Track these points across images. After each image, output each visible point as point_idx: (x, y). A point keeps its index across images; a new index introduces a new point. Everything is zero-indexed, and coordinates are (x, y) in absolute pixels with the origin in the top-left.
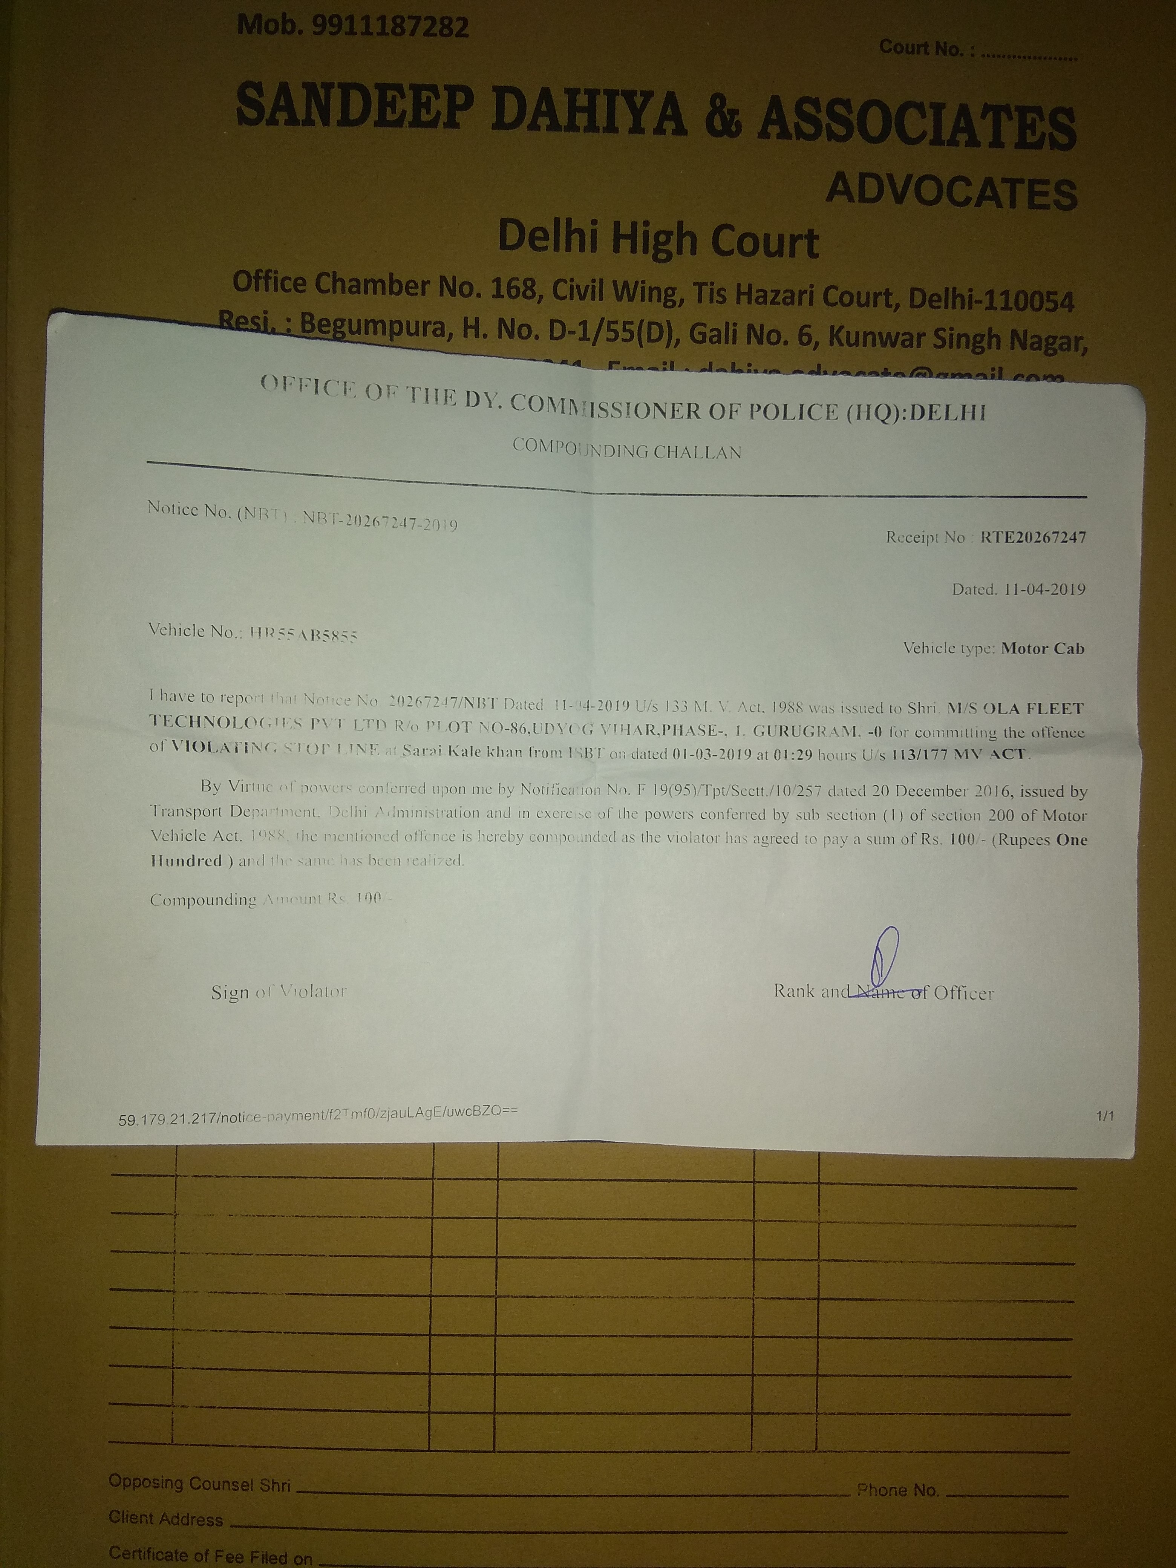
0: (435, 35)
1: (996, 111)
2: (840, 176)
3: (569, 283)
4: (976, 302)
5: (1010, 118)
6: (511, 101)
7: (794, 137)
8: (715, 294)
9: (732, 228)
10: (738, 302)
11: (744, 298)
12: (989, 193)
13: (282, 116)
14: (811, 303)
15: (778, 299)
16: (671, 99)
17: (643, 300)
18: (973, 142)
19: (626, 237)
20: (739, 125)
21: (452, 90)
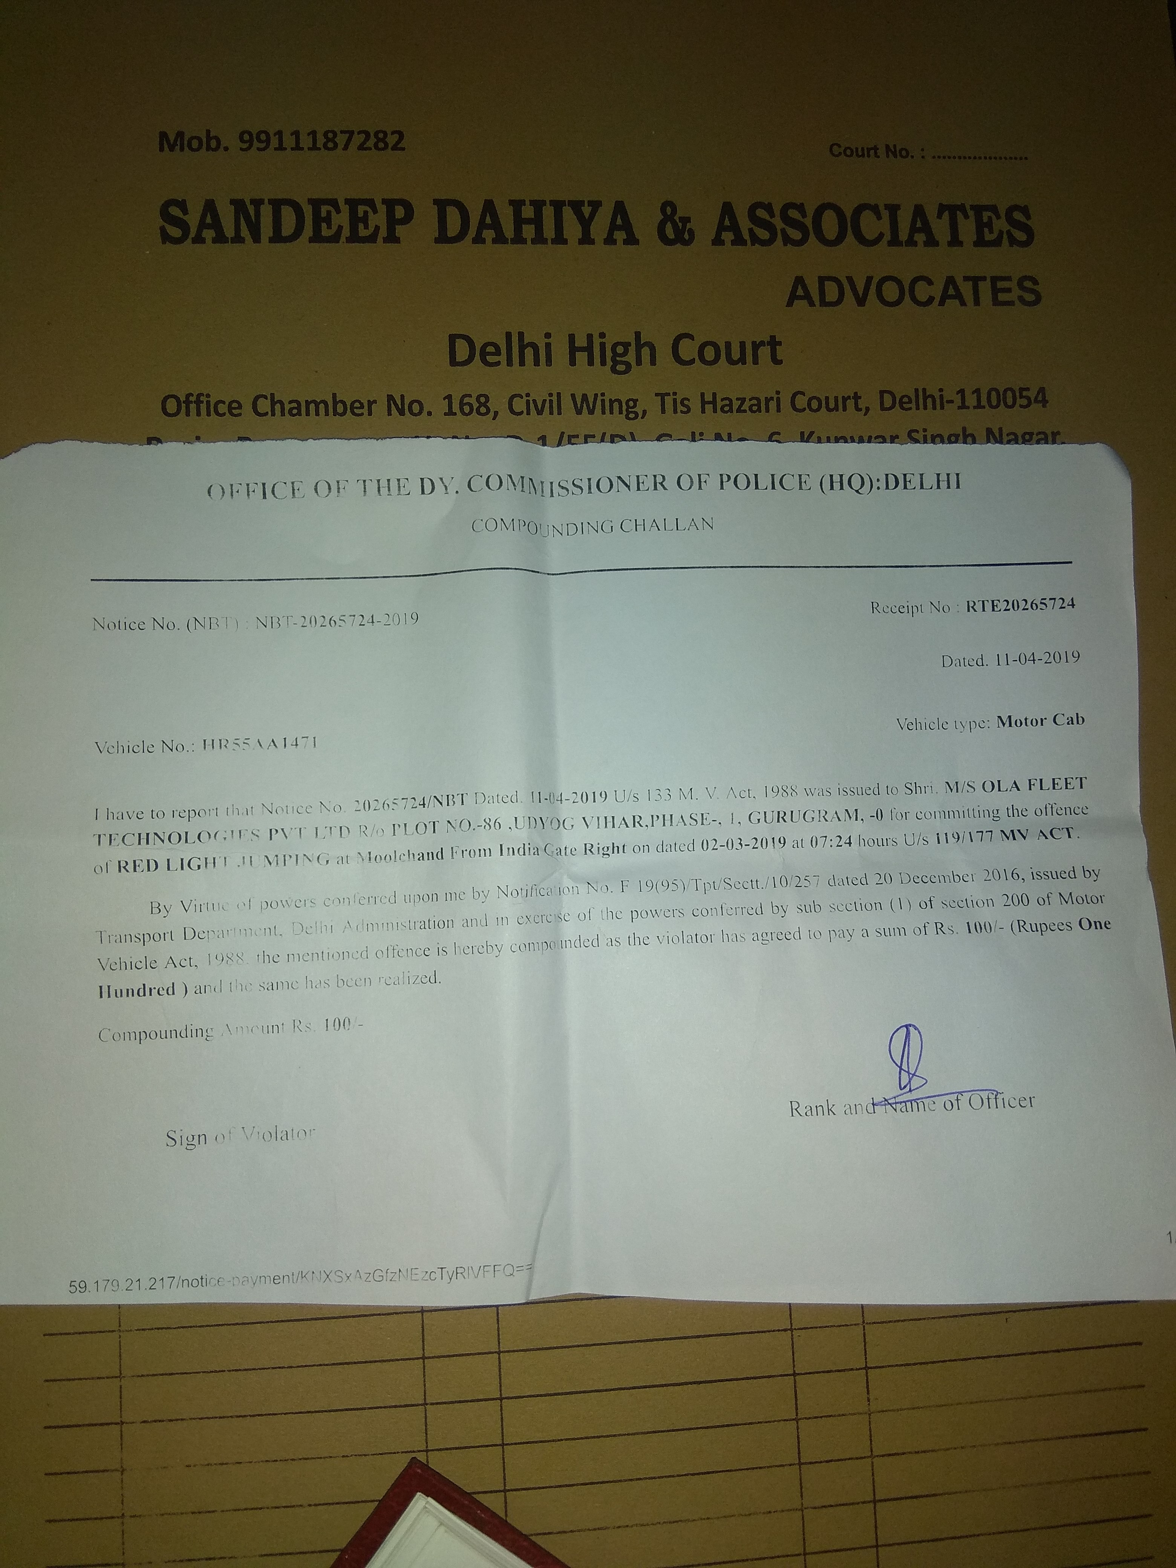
0: (370, 149)
1: (952, 210)
2: (799, 281)
3: (525, 398)
4: (949, 402)
5: (967, 217)
6: (453, 214)
7: (749, 242)
8: (679, 404)
9: (691, 337)
10: (703, 411)
11: (709, 407)
12: (951, 291)
13: (209, 234)
14: (779, 410)
15: (745, 407)
16: (620, 208)
17: (604, 413)
18: (931, 242)
19: (582, 349)
20: (691, 232)
21: (390, 204)
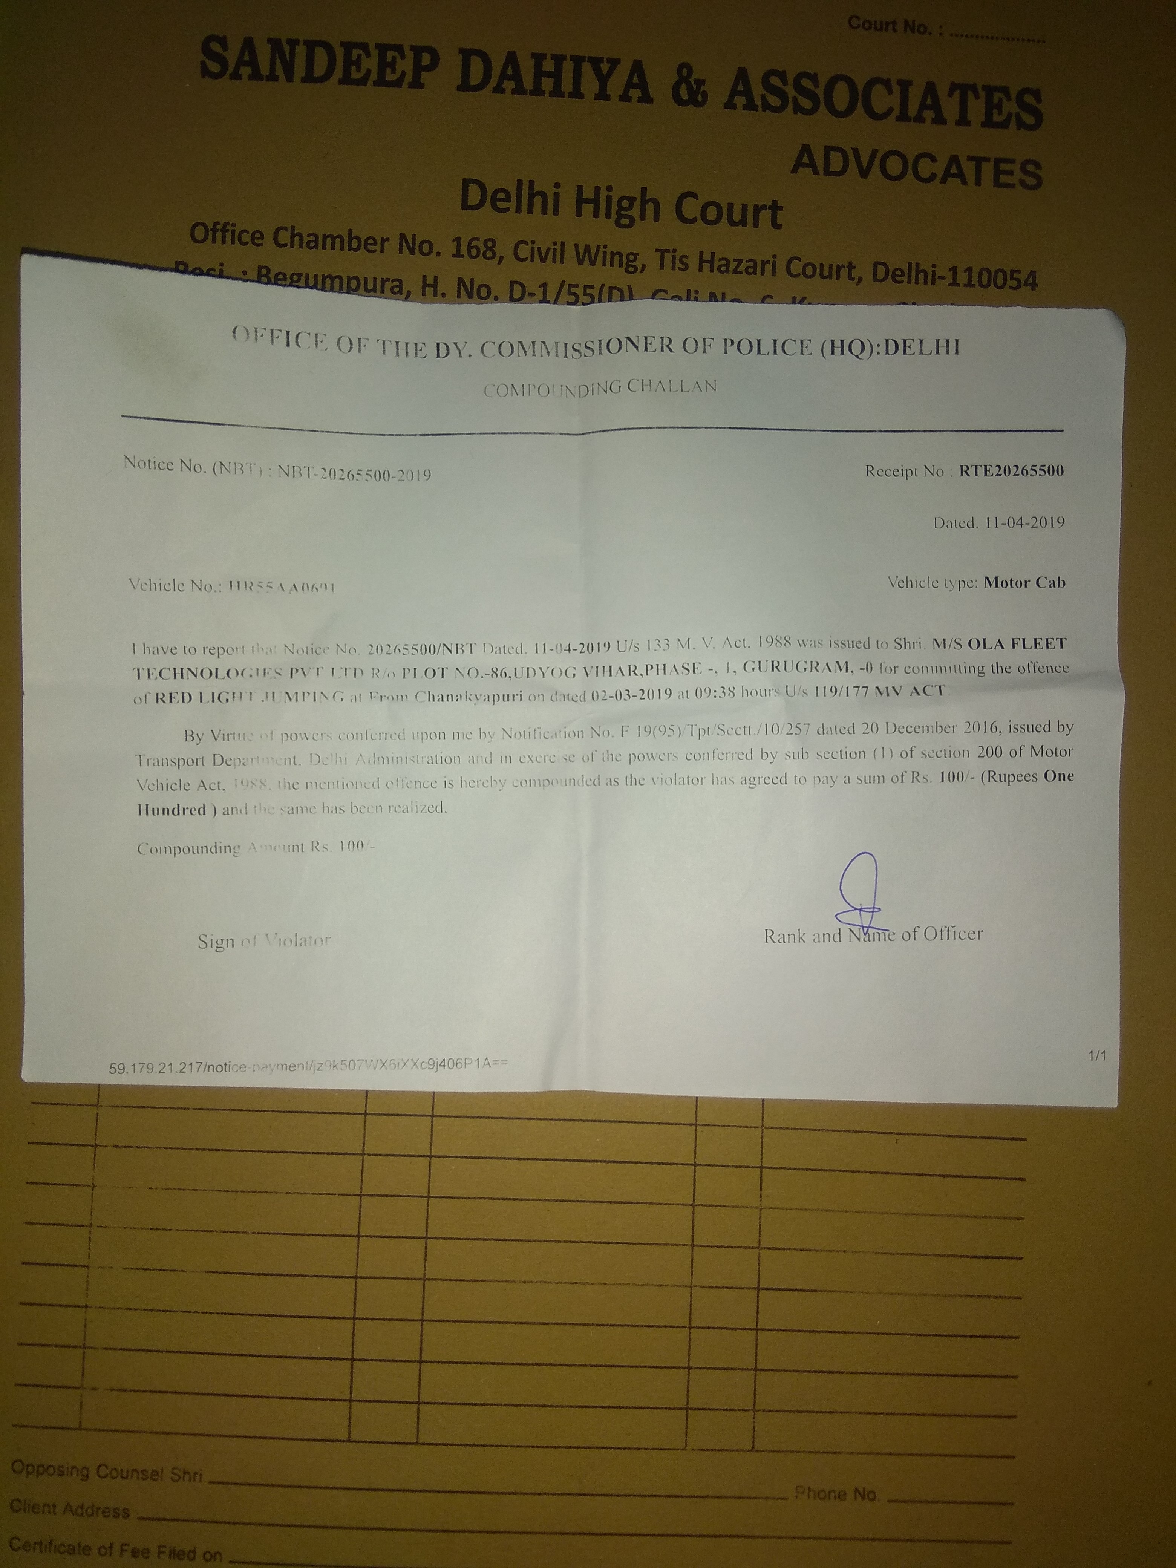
1: (963, 90)
2: (806, 149)
3: (530, 245)
4: (940, 278)
5: (977, 97)
6: (477, 66)
7: (760, 108)
8: (677, 262)
9: (695, 196)
10: (700, 270)
11: (706, 266)
12: (954, 170)
13: (245, 71)
14: (774, 273)
15: (742, 268)
16: (637, 67)
17: (604, 264)
18: (940, 120)
19: (589, 201)
20: (705, 95)
21: (418, 51)
